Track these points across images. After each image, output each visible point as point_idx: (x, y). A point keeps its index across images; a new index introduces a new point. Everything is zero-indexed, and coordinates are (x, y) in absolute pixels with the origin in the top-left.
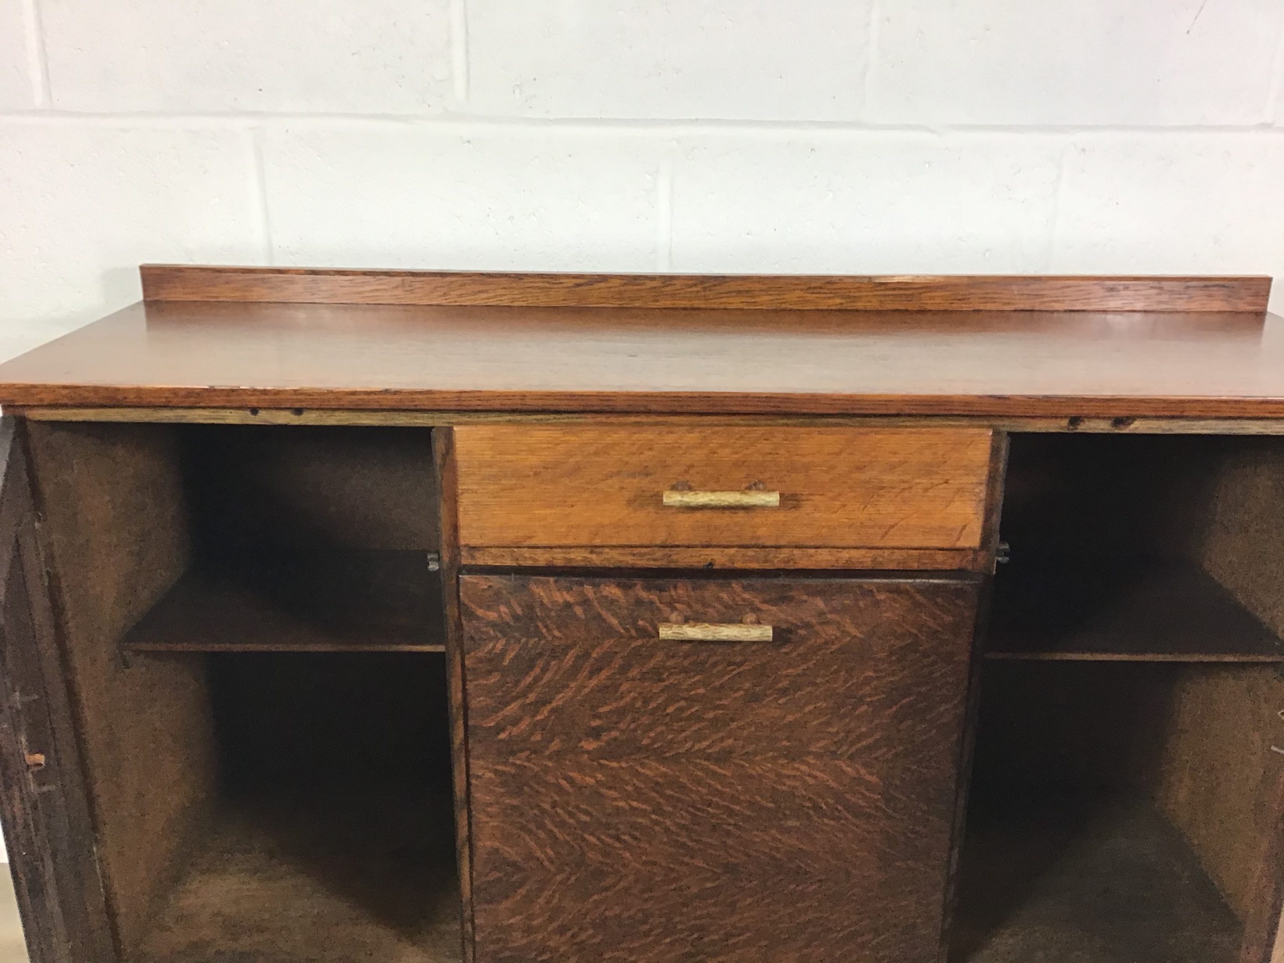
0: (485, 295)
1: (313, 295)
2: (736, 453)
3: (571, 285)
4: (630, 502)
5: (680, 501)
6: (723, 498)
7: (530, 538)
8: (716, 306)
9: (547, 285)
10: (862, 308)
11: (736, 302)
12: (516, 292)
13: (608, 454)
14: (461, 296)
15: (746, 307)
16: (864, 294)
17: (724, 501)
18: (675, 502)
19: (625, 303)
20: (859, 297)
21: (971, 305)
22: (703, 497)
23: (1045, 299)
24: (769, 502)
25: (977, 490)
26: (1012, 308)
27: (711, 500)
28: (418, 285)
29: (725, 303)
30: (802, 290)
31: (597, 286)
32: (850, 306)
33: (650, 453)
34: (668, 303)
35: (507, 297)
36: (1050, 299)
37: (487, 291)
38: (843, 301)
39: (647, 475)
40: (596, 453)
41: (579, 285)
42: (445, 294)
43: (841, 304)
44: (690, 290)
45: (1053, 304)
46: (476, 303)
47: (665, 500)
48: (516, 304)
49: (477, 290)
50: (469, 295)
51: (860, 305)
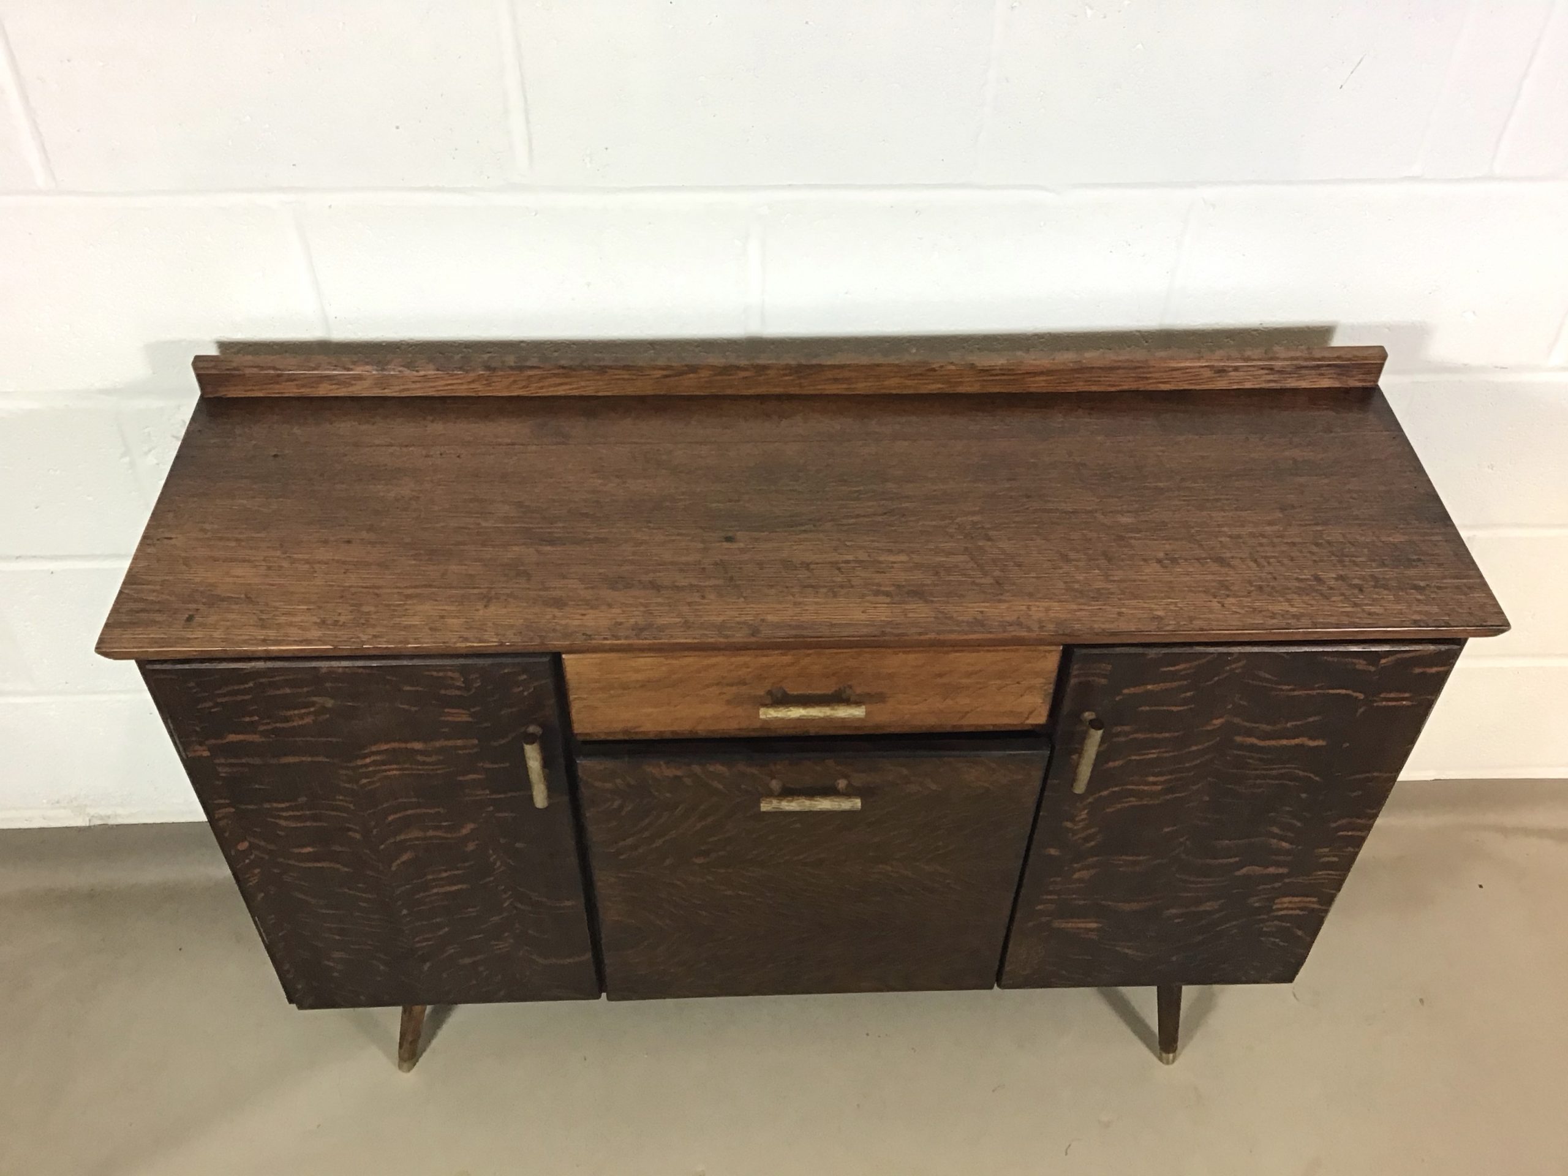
8: (811, 392)
9: (634, 377)
11: (832, 389)
12: (601, 383)
14: (542, 388)
16: (968, 380)
19: (714, 391)
23: (1151, 381)
24: (857, 714)
29: (821, 389)
34: (762, 390)
36: (1155, 381)
45: (1160, 385)
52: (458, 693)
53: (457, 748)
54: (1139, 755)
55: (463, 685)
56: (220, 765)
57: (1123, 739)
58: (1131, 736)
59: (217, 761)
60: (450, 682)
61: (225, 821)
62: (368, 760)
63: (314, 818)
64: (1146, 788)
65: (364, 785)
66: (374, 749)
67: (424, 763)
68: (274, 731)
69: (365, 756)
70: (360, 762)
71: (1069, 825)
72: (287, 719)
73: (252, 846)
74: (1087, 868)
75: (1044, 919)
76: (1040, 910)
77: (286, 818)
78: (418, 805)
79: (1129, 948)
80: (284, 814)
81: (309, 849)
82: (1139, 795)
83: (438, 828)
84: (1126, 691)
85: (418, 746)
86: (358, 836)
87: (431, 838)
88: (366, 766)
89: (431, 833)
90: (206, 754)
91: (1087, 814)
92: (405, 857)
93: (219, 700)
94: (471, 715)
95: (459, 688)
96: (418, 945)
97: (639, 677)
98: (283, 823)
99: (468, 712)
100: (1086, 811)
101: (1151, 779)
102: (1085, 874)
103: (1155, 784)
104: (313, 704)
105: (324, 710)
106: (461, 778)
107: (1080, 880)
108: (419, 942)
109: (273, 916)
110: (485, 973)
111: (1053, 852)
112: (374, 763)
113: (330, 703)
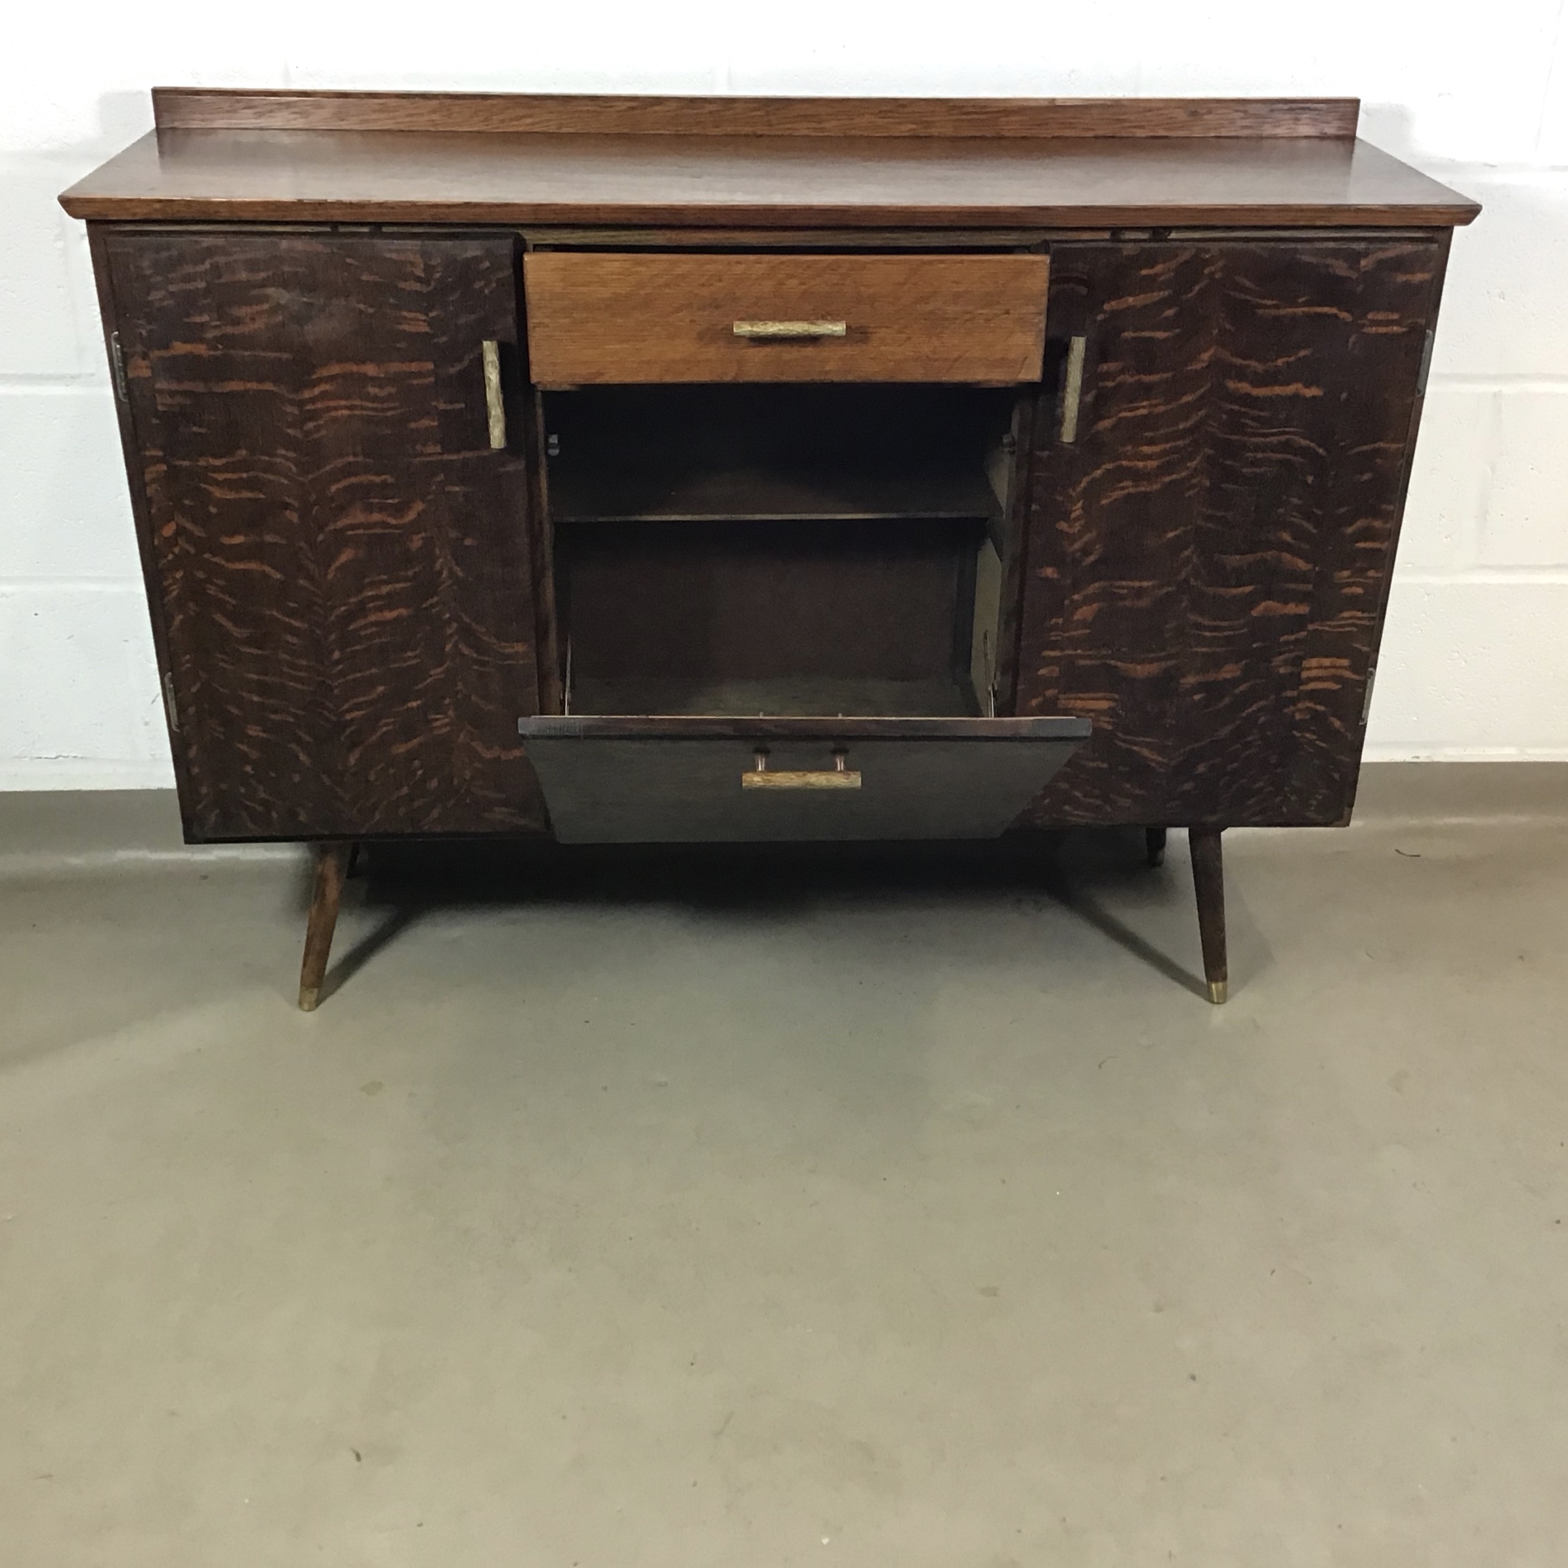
0: (529, 121)
1: (342, 120)
2: (804, 284)
3: (623, 108)
4: (700, 337)
5: (750, 331)
6: (791, 328)
7: (602, 374)
8: (780, 133)
9: (599, 109)
10: (936, 134)
11: (803, 129)
12: (565, 117)
13: (679, 286)
14: (503, 121)
15: (813, 134)
16: (939, 119)
17: (792, 331)
18: (746, 332)
19: (682, 130)
20: (933, 122)
21: (1049, 131)
22: (772, 327)
23: (1127, 124)
24: (836, 331)
25: (1036, 321)
26: (1091, 134)
27: (780, 330)
28: (456, 109)
29: (789, 129)
30: (872, 114)
31: (650, 109)
32: (922, 133)
33: (720, 284)
34: (730, 129)
35: (553, 123)
36: (1130, 124)
37: (530, 116)
38: (914, 126)
39: (717, 307)
40: (667, 285)
41: (633, 108)
42: (486, 120)
43: (914, 129)
44: (753, 114)
45: (1134, 130)
46: (520, 129)
47: (735, 330)
48: (564, 130)
49: (521, 114)
50: (512, 120)
51: (934, 131)
52: (417, 287)
53: (412, 375)
54: (1131, 410)
55: (423, 275)
56: (161, 392)
57: (1111, 384)
58: (1119, 379)
59: (158, 386)
60: (409, 269)
61: (154, 486)
62: (317, 391)
63: (251, 485)
64: (1141, 464)
65: (307, 433)
66: (324, 372)
67: (375, 399)
68: (222, 339)
69: (314, 384)
70: (307, 394)
71: (1063, 526)
72: (237, 322)
73: (180, 531)
74: (1087, 601)
75: (1050, 693)
76: (1043, 675)
77: (218, 483)
78: (367, 470)
79: (1148, 745)
80: (220, 477)
81: (239, 539)
82: (1137, 476)
83: (382, 508)
84: (1106, 307)
85: (370, 369)
86: (294, 517)
87: (374, 525)
88: (313, 400)
89: (376, 517)
90: (147, 373)
91: (1083, 508)
92: (345, 556)
93: (172, 288)
94: (430, 323)
95: (418, 279)
96: (348, 717)
97: (605, 293)
98: (217, 493)
99: (424, 318)
100: (1080, 504)
101: (1146, 449)
102: (1085, 613)
103: (1149, 457)
104: (266, 298)
105: (276, 308)
106: (413, 425)
107: (1084, 624)
108: (349, 711)
109: (188, 657)
110: (420, 772)
111: (1049, 572)
112: (324, 395)
113: (283, 296)
